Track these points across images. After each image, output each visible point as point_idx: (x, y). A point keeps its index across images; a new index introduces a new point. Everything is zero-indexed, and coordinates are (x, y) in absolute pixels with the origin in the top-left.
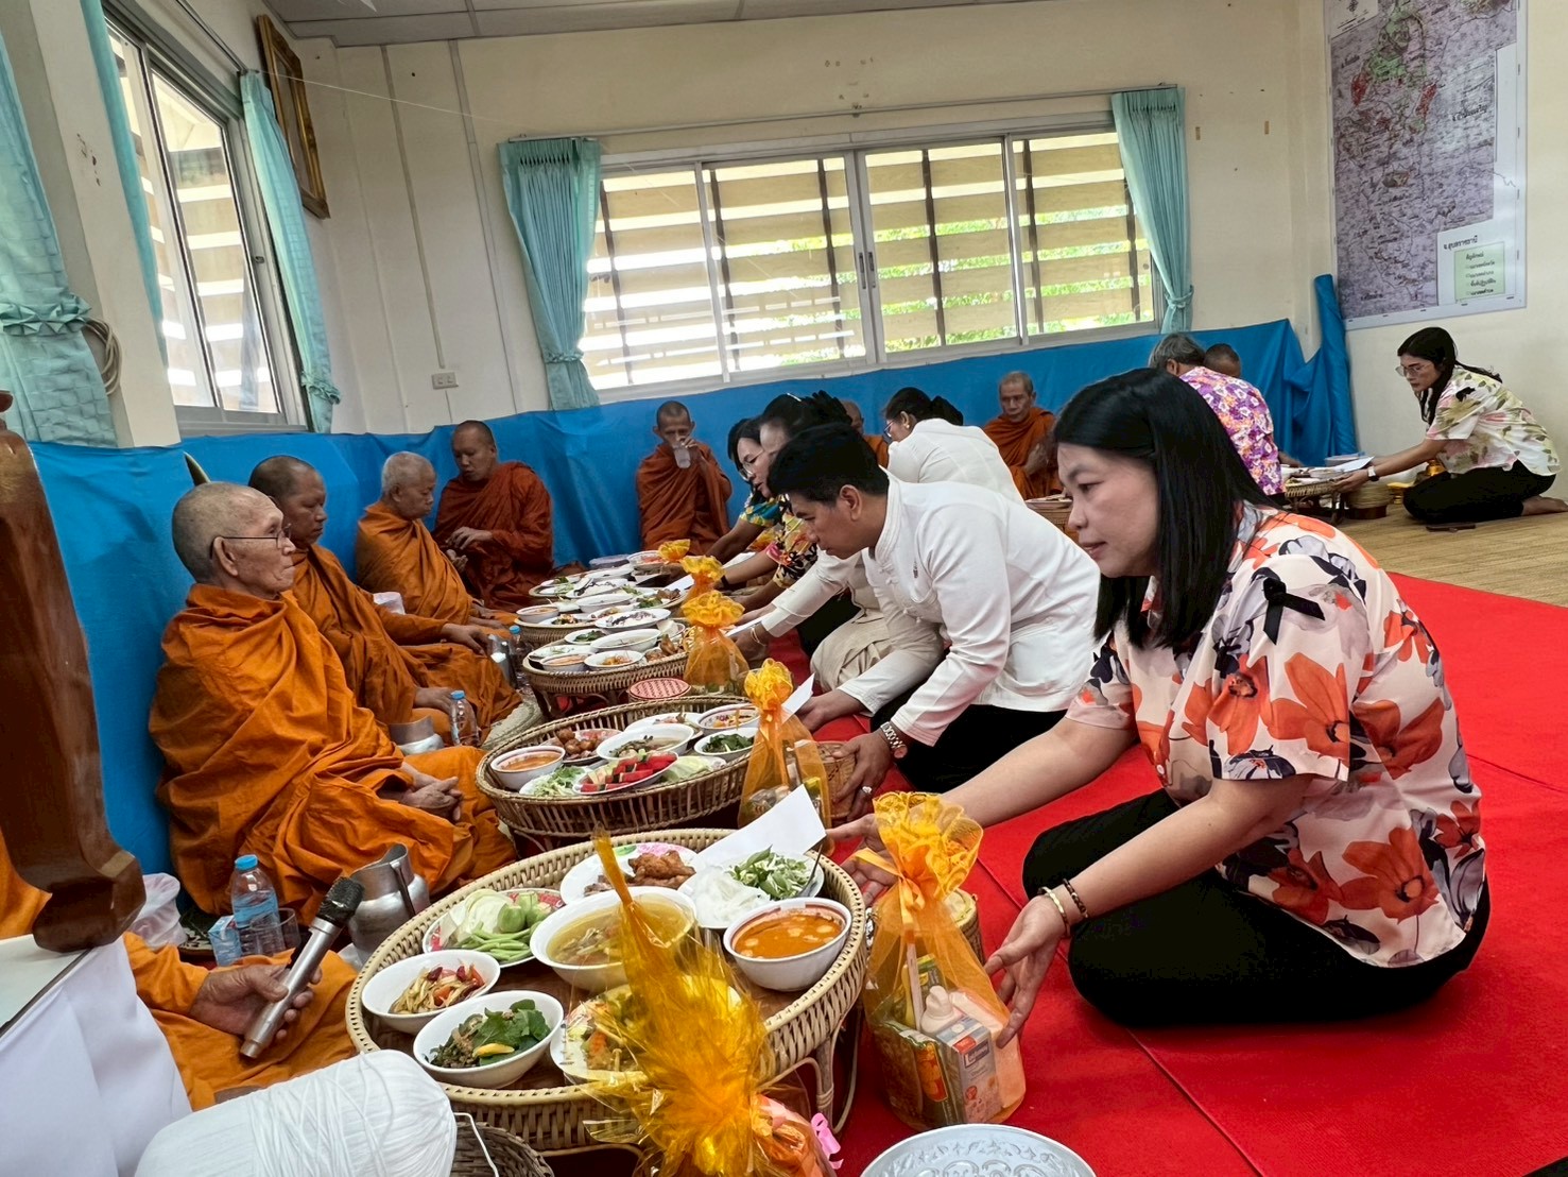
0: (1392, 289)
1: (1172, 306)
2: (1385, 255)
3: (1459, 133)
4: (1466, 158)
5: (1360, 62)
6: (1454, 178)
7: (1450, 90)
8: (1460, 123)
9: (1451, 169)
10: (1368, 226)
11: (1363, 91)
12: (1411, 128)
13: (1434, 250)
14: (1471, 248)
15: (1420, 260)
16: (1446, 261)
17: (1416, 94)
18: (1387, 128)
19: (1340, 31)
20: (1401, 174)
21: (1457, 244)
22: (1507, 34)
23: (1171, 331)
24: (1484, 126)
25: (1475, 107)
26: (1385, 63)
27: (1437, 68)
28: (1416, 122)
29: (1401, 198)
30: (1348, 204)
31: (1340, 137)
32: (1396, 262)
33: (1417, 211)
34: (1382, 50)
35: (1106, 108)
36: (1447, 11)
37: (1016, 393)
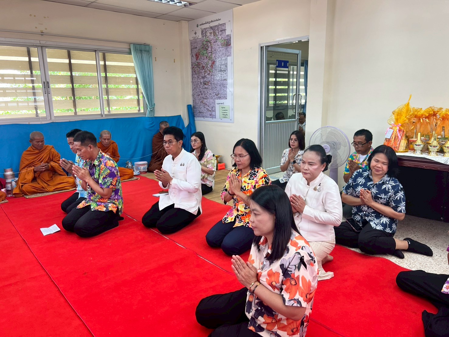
0: (206, 112)
1: (149, 109)
2: (204, 102)
3: (220, 75)
4: (222, 82)
5: (197, 49)
6: (219, 87)
7: (217, 63)
8: (220, 73)
9: (218, 84)
10: (200, 94)
11: (198, 57)
12: (209, 70)
13: (215, 104)
14: (223, 105)
15: (212, 106)
16: (217, 107)
17: (210, 62)
18: (204, 69)
19: (192, 39)
20: (207, 82)
21: (220, 104)
22: (229, 53)
23: (149, 116)
24: (225, 75)
25: (223, 70)
26: (203, 51)
27: (215, 57)
28: (210, 69)
29: (207, 88)
30: (195, 86)
31: (193, 68)
32: (206, 105)
33: (211, 93)
34: (203, 47)
35: (129, 48)
36: (217, 43)
37: (108, 138)
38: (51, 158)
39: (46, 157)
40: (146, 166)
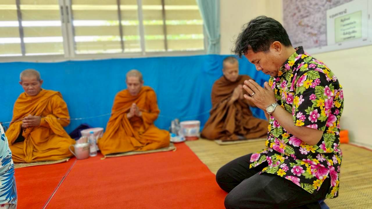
0: (306, 39)
1: (210, 43)
2: (303, 24)
10: (296, 11)
13: (325, 18)
14: (344, 16)
15: (319, 24)
16: (330, 23)
21: (336, 15)
32: (308, 26)
37: (134, 82)
38: (50, 108)
39: (42, 106)
40: (197, 129)
